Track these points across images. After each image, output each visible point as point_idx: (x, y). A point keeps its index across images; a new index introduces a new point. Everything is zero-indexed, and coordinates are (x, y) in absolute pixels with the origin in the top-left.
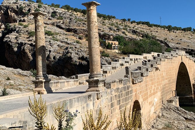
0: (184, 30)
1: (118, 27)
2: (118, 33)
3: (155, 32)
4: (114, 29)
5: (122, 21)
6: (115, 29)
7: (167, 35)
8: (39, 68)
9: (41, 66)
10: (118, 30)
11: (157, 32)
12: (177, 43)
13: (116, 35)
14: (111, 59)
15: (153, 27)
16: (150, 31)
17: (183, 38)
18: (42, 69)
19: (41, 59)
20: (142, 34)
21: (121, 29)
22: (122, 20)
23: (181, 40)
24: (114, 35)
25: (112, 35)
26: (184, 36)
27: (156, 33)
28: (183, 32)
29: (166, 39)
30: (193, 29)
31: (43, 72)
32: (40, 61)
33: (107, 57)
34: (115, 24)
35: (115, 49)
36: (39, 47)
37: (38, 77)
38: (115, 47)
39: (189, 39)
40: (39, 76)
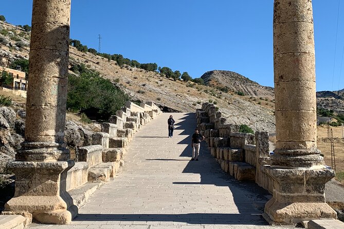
0: (145, 67)
1: (20, 40)
2: (19, 53)
3: (95, 64)
4: (10, 44)
5: (20, 28)
6: (13, 43)
7: (117, 72)
8: (46, 113)
9: (54, 103)
10: (19, 46)
11: (98, 63)
12: (139, 92)
13: (16, 56)
14: (16, 111)
15: (88, 53)
16: (85, 60)
17: (147, 83)
18: (57, 116)
19: (57, 75)
20: (71, 64)
21: (26, 46)
22: (20, 26)
23: (144, 85)
24: (12, 56)
25: (5, 56)
26: (147, 79)
27: (97, 66)
28: (144, 71)
29: (117, 80)
30: (160, 68)
31: (57, 131)
32: (51, 82)
33: (7, 105)
34: (11, 32)
35: (19, 88)
36: (54, 27)
37: (37, 151)
38: (19, 83)
39: (158, 86)
40: (42, 146)
